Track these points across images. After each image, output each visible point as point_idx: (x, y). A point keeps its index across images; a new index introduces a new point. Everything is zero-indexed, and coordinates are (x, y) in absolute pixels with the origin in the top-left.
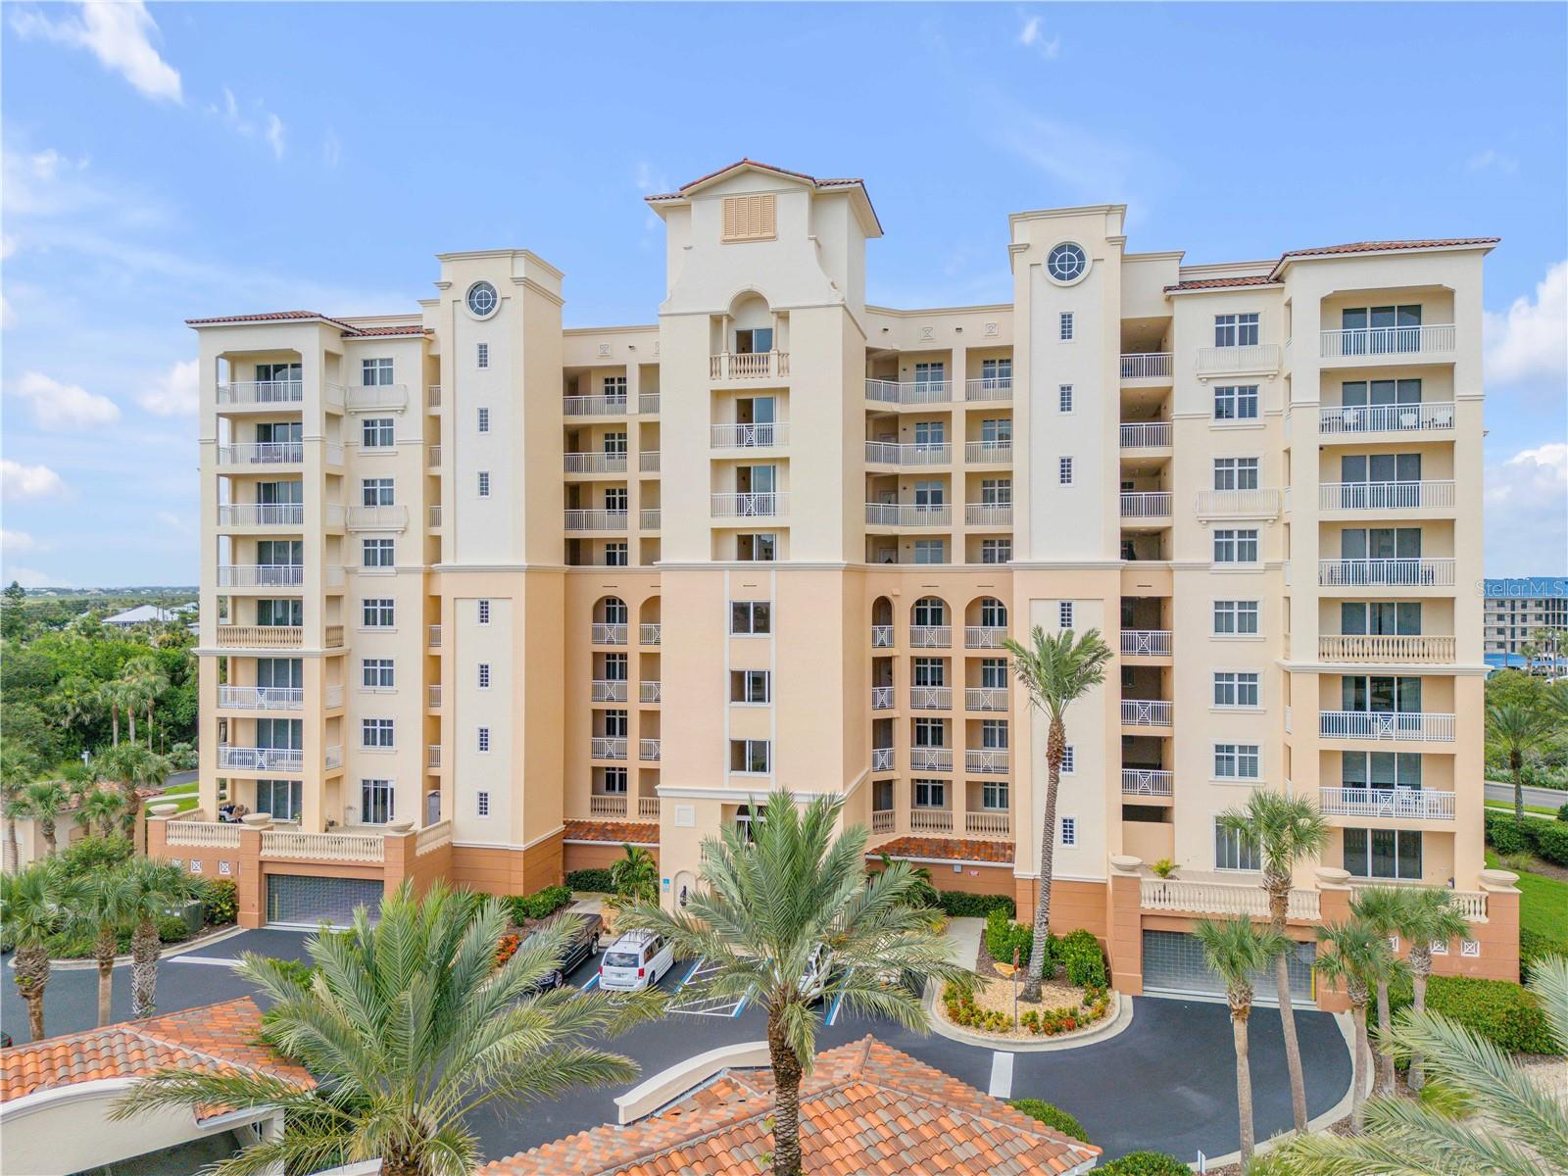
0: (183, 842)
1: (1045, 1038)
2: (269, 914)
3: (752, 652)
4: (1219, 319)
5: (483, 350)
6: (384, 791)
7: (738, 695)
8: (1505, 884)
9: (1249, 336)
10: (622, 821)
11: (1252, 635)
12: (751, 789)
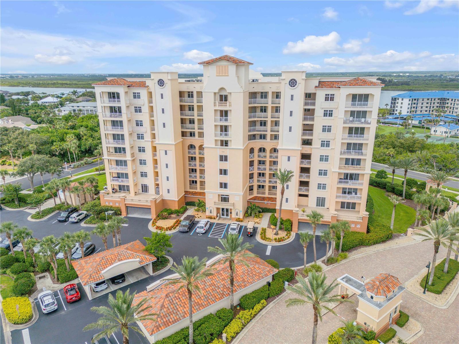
0: (108, 199)
1: (278, 243)
2: (127, 213)
3: (224, 165)
4: (326, 95)
5: (162, 95)
6: (146, 186)
7: (221, 173)
8: (367, 215)
9: (332, 99)
10: (196, 191)
11: (327, 162)
12: (224, 192)
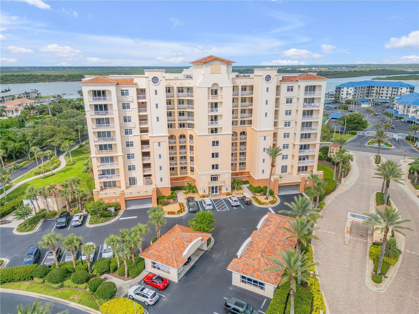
0: (102, 196)
1: (273, 205)
2: (126, 207)
3: (216, 149)
4: (288, 87)
5: (156, 91)
6: (134, 179)
8: (322, 173)
9: (292, 90)
11: (289, 138)
12: (215, 172)
